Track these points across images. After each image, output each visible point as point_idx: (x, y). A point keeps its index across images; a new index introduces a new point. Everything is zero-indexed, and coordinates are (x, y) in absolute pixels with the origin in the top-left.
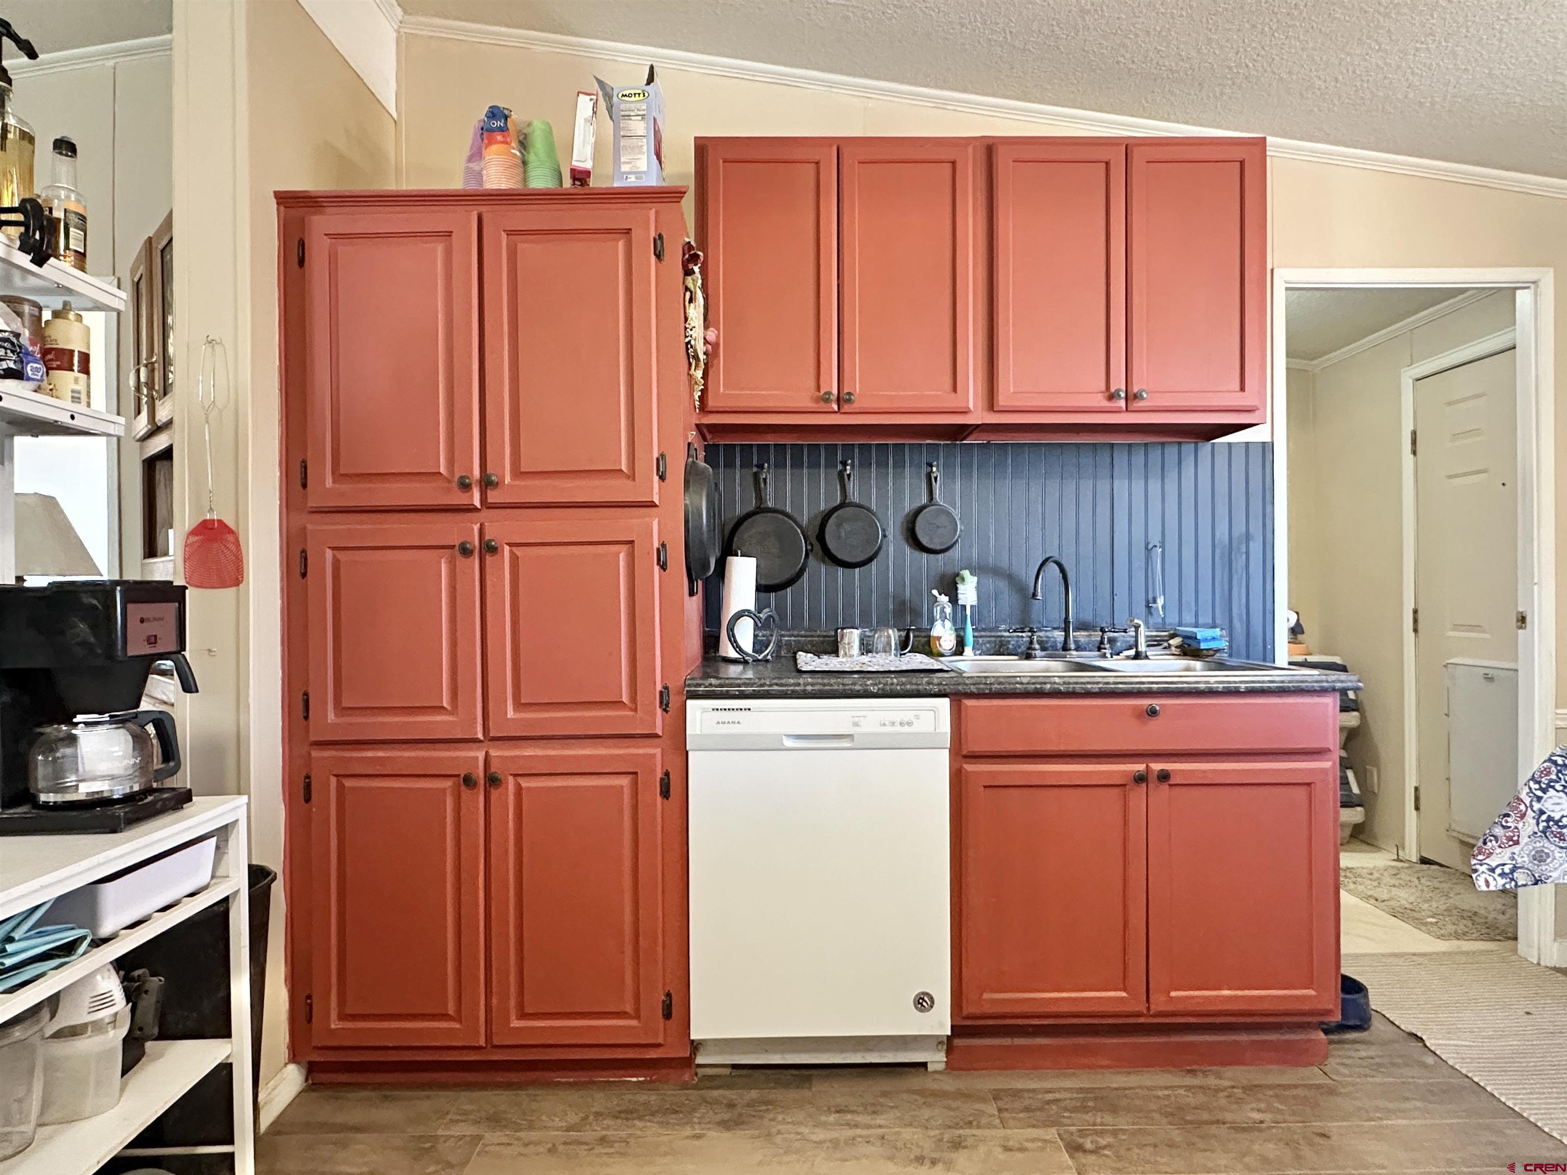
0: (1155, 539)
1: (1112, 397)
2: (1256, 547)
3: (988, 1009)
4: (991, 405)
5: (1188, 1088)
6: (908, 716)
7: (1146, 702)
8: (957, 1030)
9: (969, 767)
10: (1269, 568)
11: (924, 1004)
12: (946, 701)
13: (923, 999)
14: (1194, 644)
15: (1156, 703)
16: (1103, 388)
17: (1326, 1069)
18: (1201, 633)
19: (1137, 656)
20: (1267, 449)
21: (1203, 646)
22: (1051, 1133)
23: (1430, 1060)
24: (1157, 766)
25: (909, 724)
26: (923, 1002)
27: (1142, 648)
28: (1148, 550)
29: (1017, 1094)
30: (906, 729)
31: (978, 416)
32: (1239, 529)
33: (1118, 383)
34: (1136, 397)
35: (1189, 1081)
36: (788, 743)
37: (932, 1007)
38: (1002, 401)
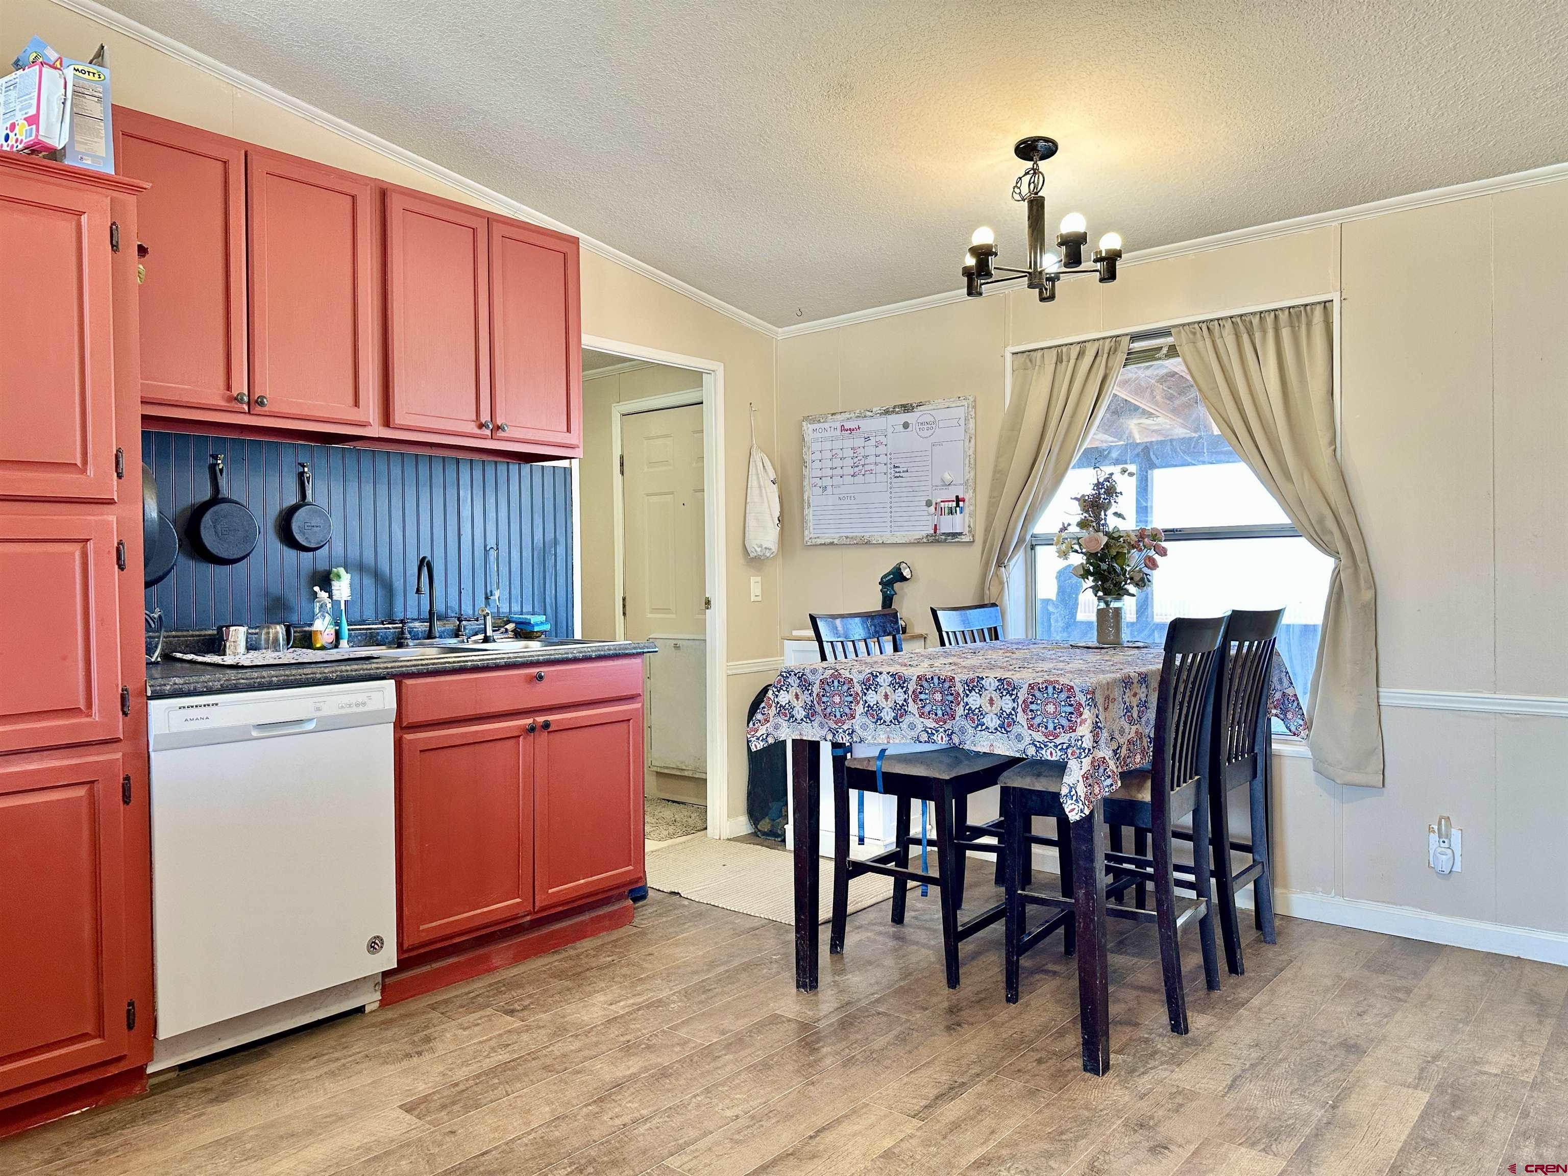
0: (491, 543)
1: (481, 426)
2: (561, 550)
3: (425, 937)
4: (387, 421)
5: (560, 961)
6: (361, 698)
7: (534, 671)
8: (404, 964)
9: (408, 737)
10: (570, 567)
11: (376, 946)
12: (392, 682)
13: (374, 942)
14: (529, 629)
15: (543, 670)
16: (474, 418)
17: (634, 924)
18: (534, 619)
19: (486, 640)
20: (567, 472)
21: (536, 629)
22: (489, 1011)
23: (686, 902)
24: (541, 719)
25: (364, 704)
26: (375, 945)
27: (489, 632)
28: (486, 551)
29: (446, 1002)
30: (360, 709)
31: (376, 430)
32: (550, 536)
33: (485, 417)
34: (499, 428)
35: (557, 957)
36: (255, 734)
37: (382, 947)
38: (399, 418)
